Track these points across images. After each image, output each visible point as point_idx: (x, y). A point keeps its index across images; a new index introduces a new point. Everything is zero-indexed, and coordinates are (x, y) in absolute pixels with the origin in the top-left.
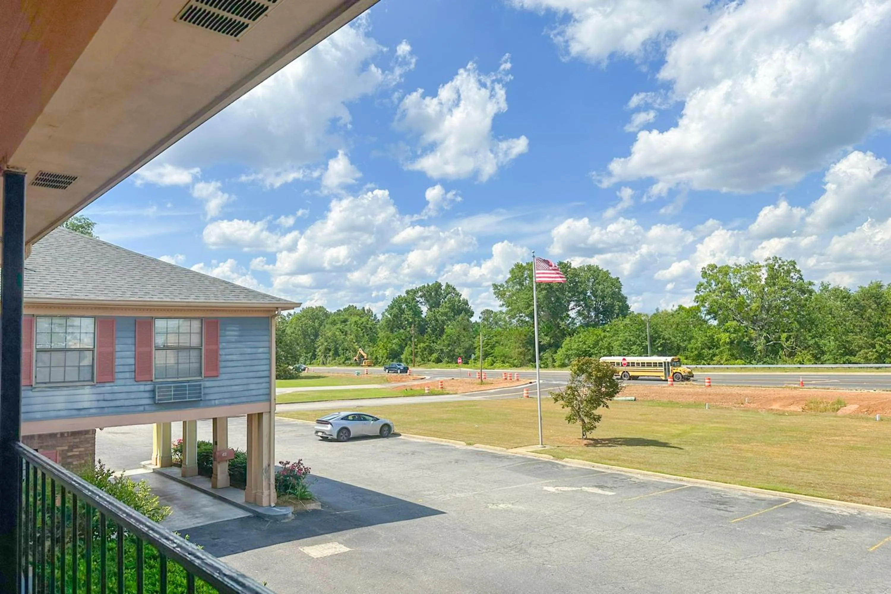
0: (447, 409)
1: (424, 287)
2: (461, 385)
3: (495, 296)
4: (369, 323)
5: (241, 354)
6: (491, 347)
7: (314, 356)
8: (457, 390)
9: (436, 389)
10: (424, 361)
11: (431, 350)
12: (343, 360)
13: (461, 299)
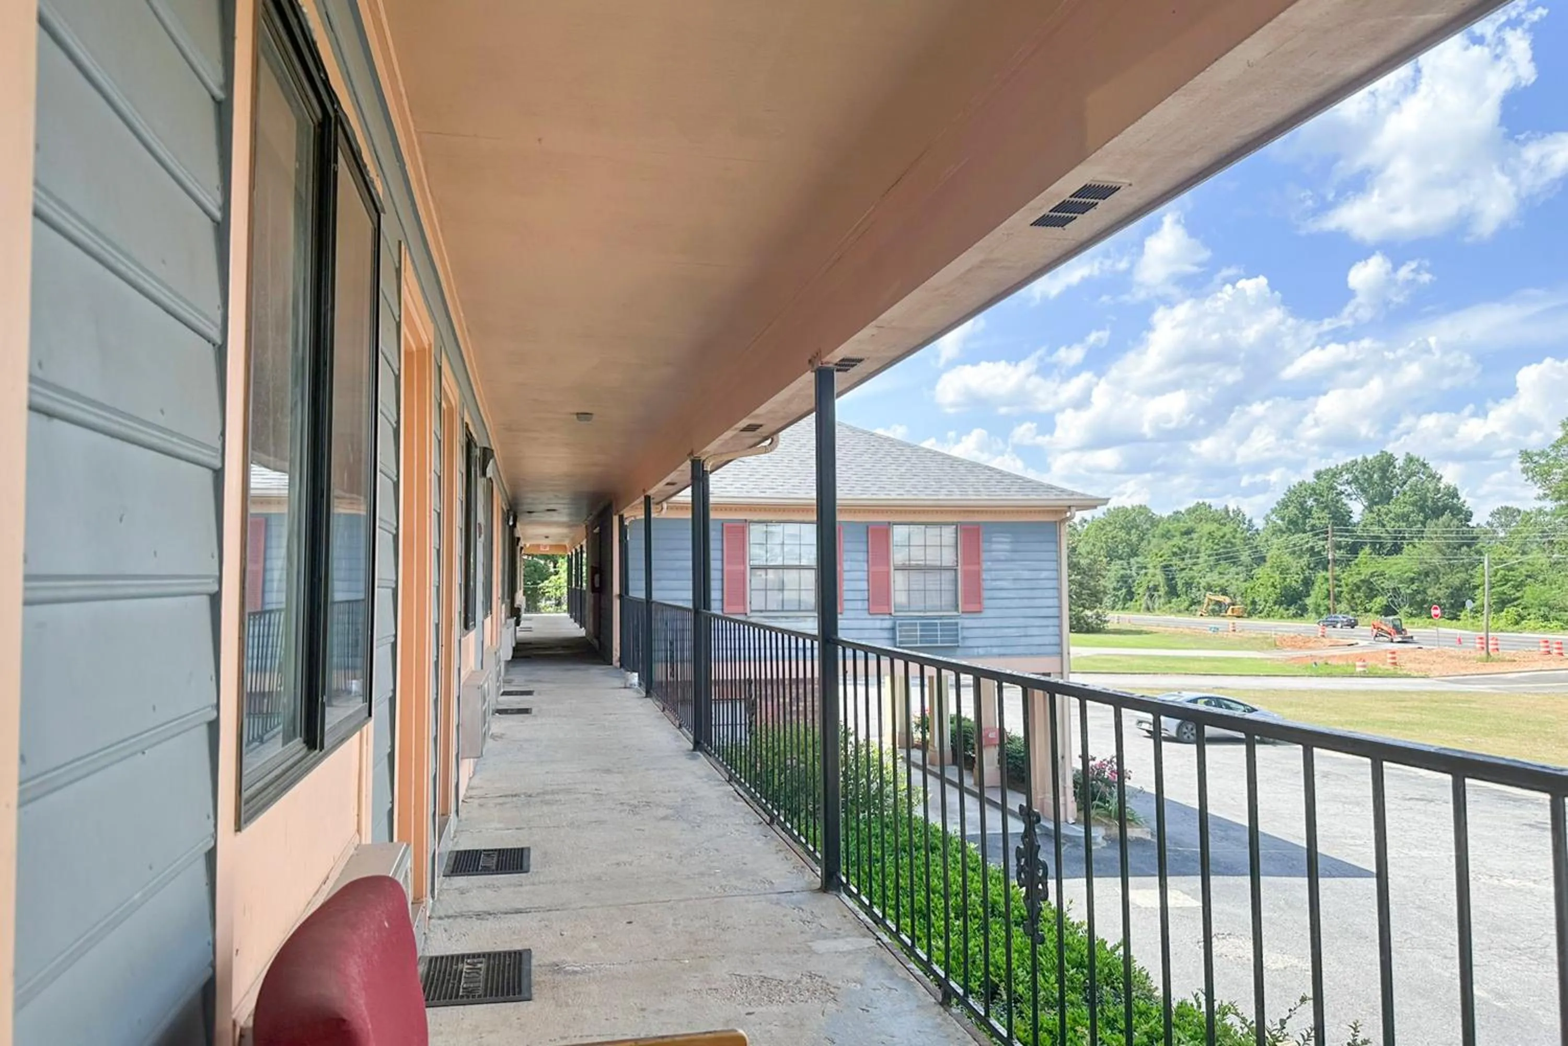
0: (1403, 704)
1: (1355, 463)
2: (1440, 660)
3: (1525, 476)
4: (1238, 535)
5: (1015, 579)
6: (1513, 586)
7: (1130, 595)
8: (1429, 669)
9: (1380, 666)
10: (1357, 611)
11: (1371, 590)
12: (1187, 604)
13: (1442, 486)
